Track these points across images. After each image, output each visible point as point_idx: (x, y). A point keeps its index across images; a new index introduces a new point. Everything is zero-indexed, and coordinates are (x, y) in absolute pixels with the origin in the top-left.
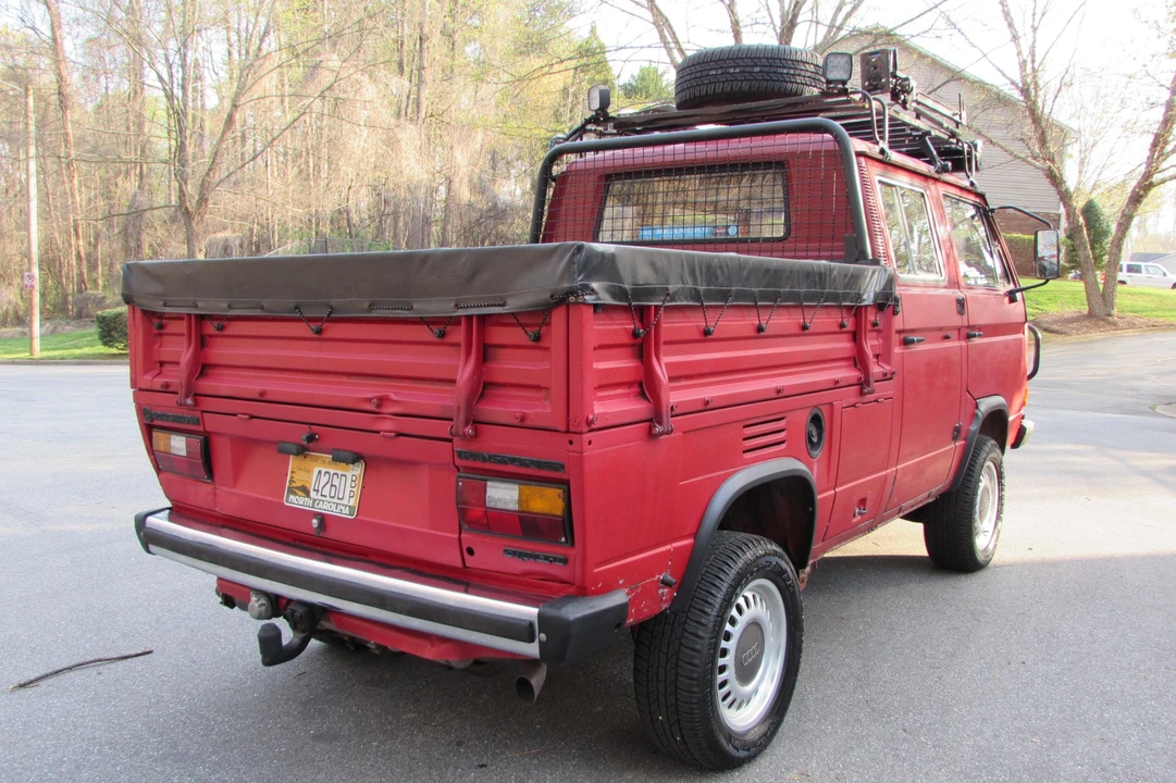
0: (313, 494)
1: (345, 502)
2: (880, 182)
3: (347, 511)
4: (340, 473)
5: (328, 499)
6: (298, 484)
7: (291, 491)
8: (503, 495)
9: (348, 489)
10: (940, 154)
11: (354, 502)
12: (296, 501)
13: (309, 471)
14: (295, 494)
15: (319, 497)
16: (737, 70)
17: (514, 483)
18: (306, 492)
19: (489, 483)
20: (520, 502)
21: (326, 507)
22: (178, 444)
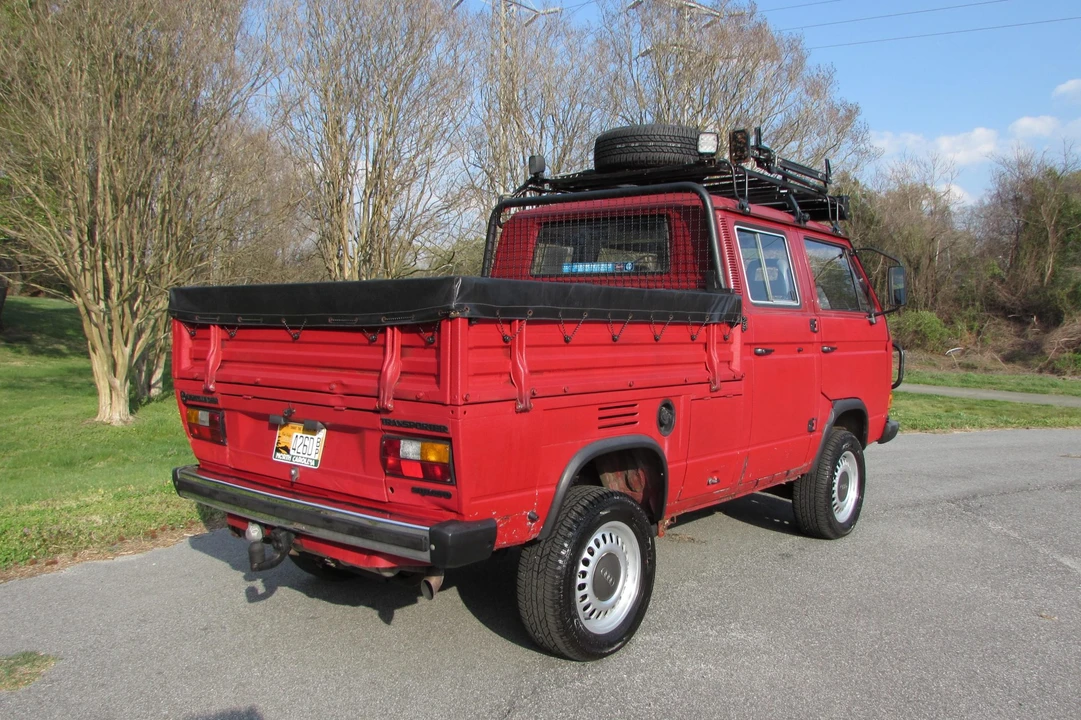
0: (292, 452)
1: (312, 457)
2: (738, 229)
3: (313, 463)
4: (309, 436)
5: (301, 455)
6: (282, 445)
7: (278, 450)
8: (410, 449)
9: (315, 447)
10: (802, 206)
11: (318, 457)
12: (281, 457)
13: (290, 436)
14: (280, 452)
15: (296, 454)
16: (637, 144)
17: (417, 440)
18: (287, 450)
19: (402, 441)
20: (422, 454)
21: (300, 461)
22: (203, 417)
